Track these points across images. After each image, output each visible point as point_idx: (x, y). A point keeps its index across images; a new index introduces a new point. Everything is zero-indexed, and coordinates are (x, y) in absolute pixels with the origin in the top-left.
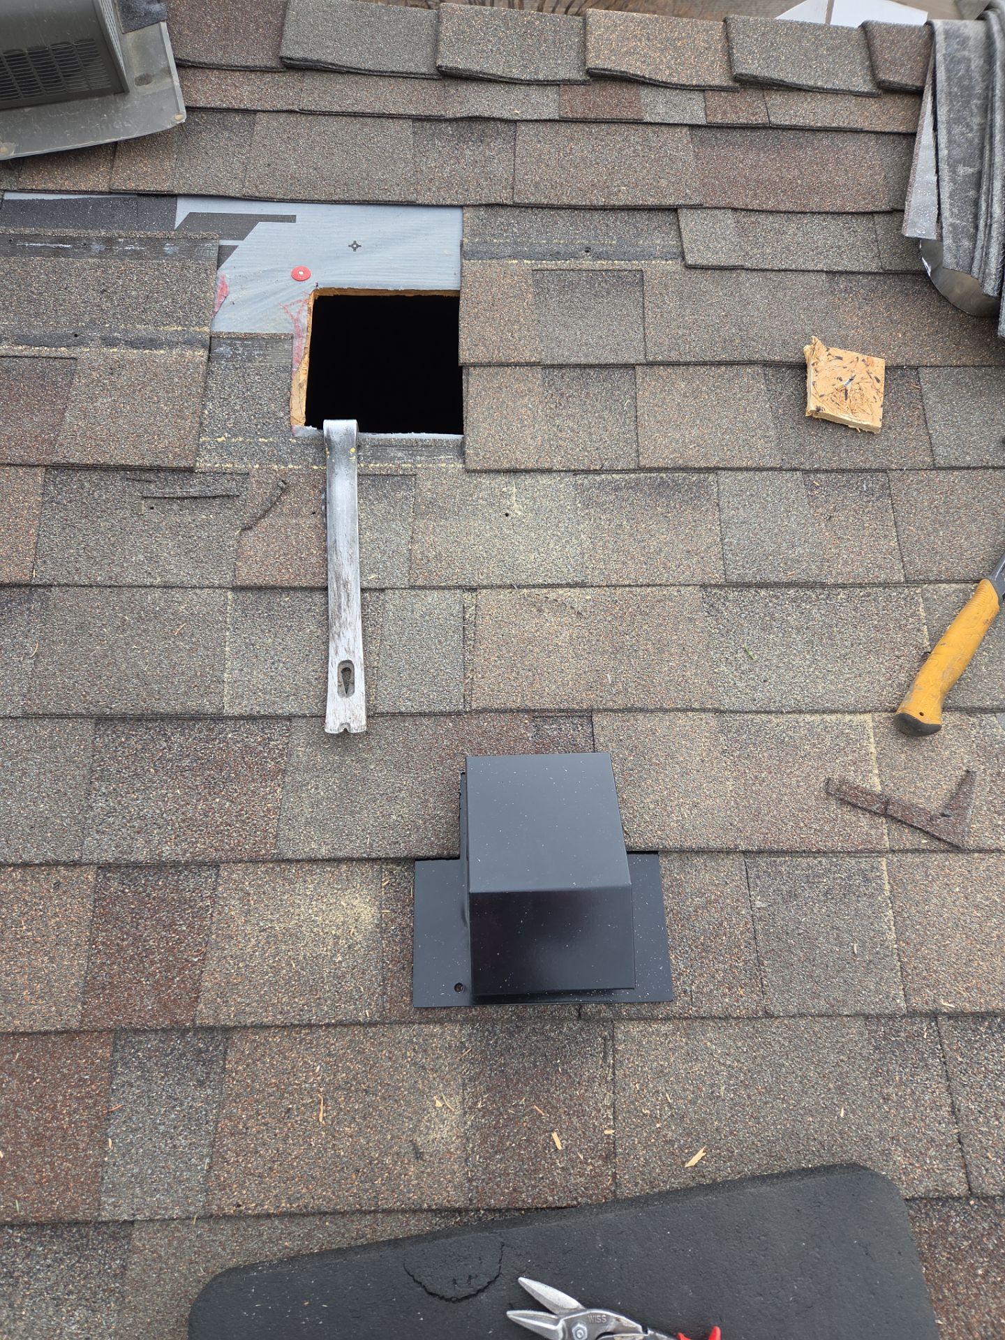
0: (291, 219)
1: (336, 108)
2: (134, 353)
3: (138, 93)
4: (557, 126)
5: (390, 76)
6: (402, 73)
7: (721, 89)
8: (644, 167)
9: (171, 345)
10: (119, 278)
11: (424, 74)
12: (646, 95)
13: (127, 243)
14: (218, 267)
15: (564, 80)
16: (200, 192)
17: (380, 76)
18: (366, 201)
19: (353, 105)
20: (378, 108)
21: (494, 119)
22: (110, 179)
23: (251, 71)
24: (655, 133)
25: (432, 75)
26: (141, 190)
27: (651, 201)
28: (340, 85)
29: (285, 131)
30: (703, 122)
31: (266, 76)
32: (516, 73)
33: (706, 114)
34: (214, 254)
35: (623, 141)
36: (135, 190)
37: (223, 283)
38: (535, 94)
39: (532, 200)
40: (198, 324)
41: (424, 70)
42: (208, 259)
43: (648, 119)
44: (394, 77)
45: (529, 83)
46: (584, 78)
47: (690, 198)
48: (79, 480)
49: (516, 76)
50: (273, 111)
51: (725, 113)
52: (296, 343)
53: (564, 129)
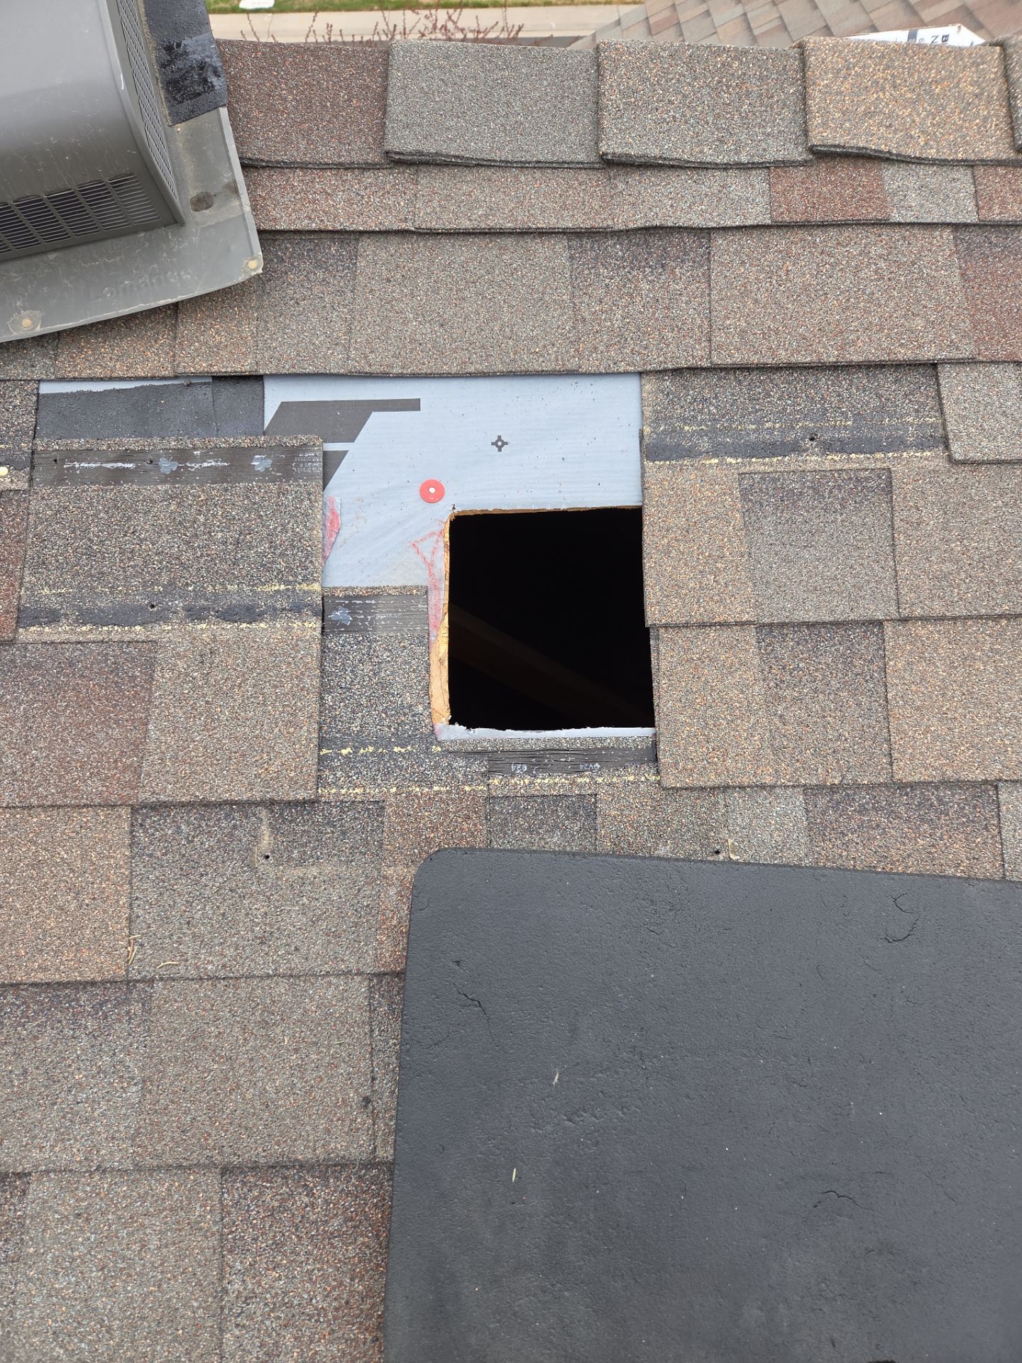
0: (413, 405)
1: (466, 224)
2: (227, 631)
3: (197, 224)
4: (766, 236)
5: (535, 168)
6: (552, 163)
7: (999, 163)
8: (891, 297)
9: (275, 613)
10: (200, 512)
11: (582, 163)
12: (892, 178)
13: (204, 457)
14: (324, 488)
15: (776, 162)
16: (292, 370)
17: (522, 167)
18: (511, 372)
19: (487, 216)
20: (521, 220)
21: (680, 229)
22: (174, 356)
23: (346, 169)
24: (904, 238)
25: (593, 163)
26: (216, 372)
27: (903, 354)
28: (467, 185)
29: (398, 266)
30: (973, 219)
31: (367, 174)
32: (709, 155)
33: (977, 205)
34: (318, 467)
35: (860, 255)
36: (207, 372)
37: (333, 513)
38: (736, 184)
39: (738, 358)
40: (305, 579)
41: (581, 157)
42: (310, 477)
43: (896, 217)
44: (542, 168)
45: (726, 167)
46: (804, 156)
47: (958, 348)
48: (174, 821)
49: (709, 159)
50: (380, 232)
51: (1003, 203)
52: (432, 598)
53: (778, 241)
